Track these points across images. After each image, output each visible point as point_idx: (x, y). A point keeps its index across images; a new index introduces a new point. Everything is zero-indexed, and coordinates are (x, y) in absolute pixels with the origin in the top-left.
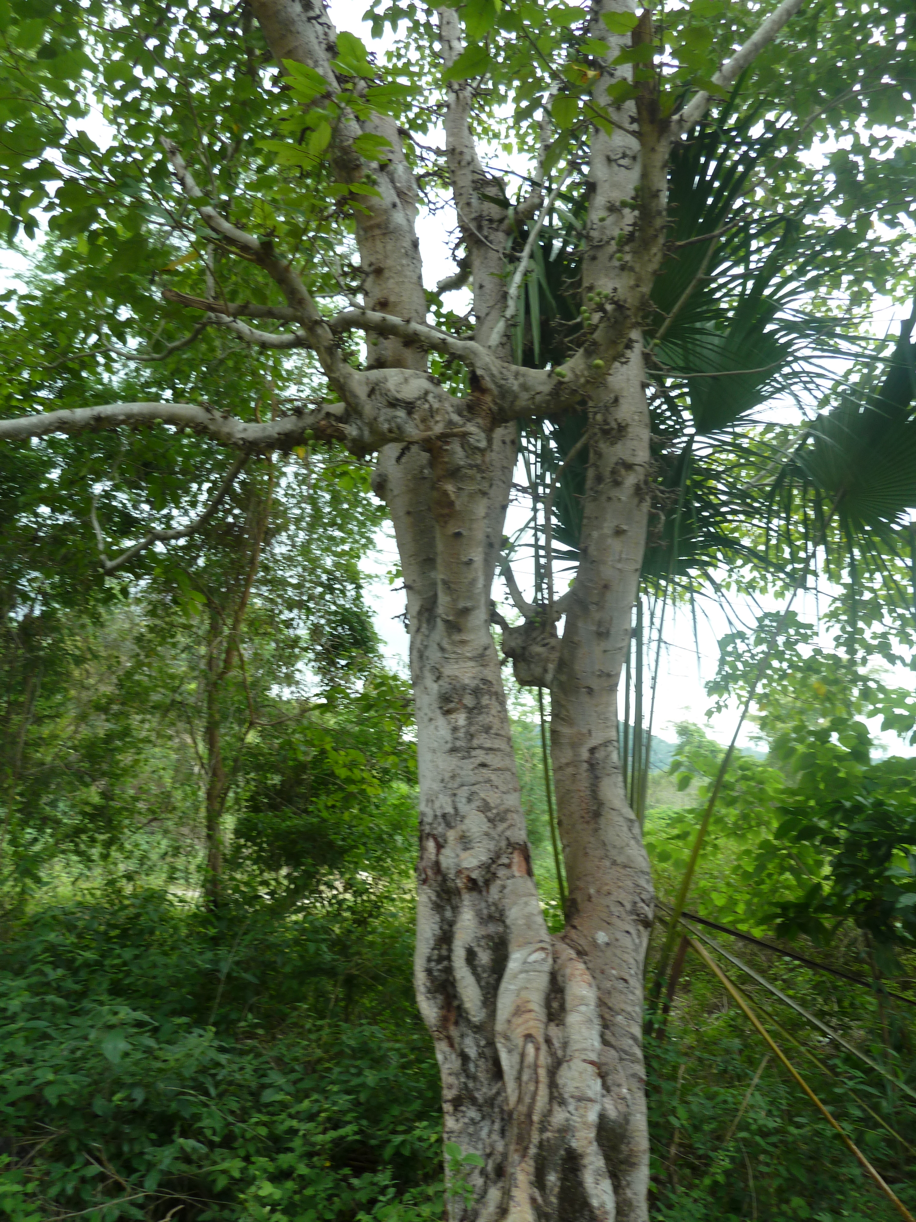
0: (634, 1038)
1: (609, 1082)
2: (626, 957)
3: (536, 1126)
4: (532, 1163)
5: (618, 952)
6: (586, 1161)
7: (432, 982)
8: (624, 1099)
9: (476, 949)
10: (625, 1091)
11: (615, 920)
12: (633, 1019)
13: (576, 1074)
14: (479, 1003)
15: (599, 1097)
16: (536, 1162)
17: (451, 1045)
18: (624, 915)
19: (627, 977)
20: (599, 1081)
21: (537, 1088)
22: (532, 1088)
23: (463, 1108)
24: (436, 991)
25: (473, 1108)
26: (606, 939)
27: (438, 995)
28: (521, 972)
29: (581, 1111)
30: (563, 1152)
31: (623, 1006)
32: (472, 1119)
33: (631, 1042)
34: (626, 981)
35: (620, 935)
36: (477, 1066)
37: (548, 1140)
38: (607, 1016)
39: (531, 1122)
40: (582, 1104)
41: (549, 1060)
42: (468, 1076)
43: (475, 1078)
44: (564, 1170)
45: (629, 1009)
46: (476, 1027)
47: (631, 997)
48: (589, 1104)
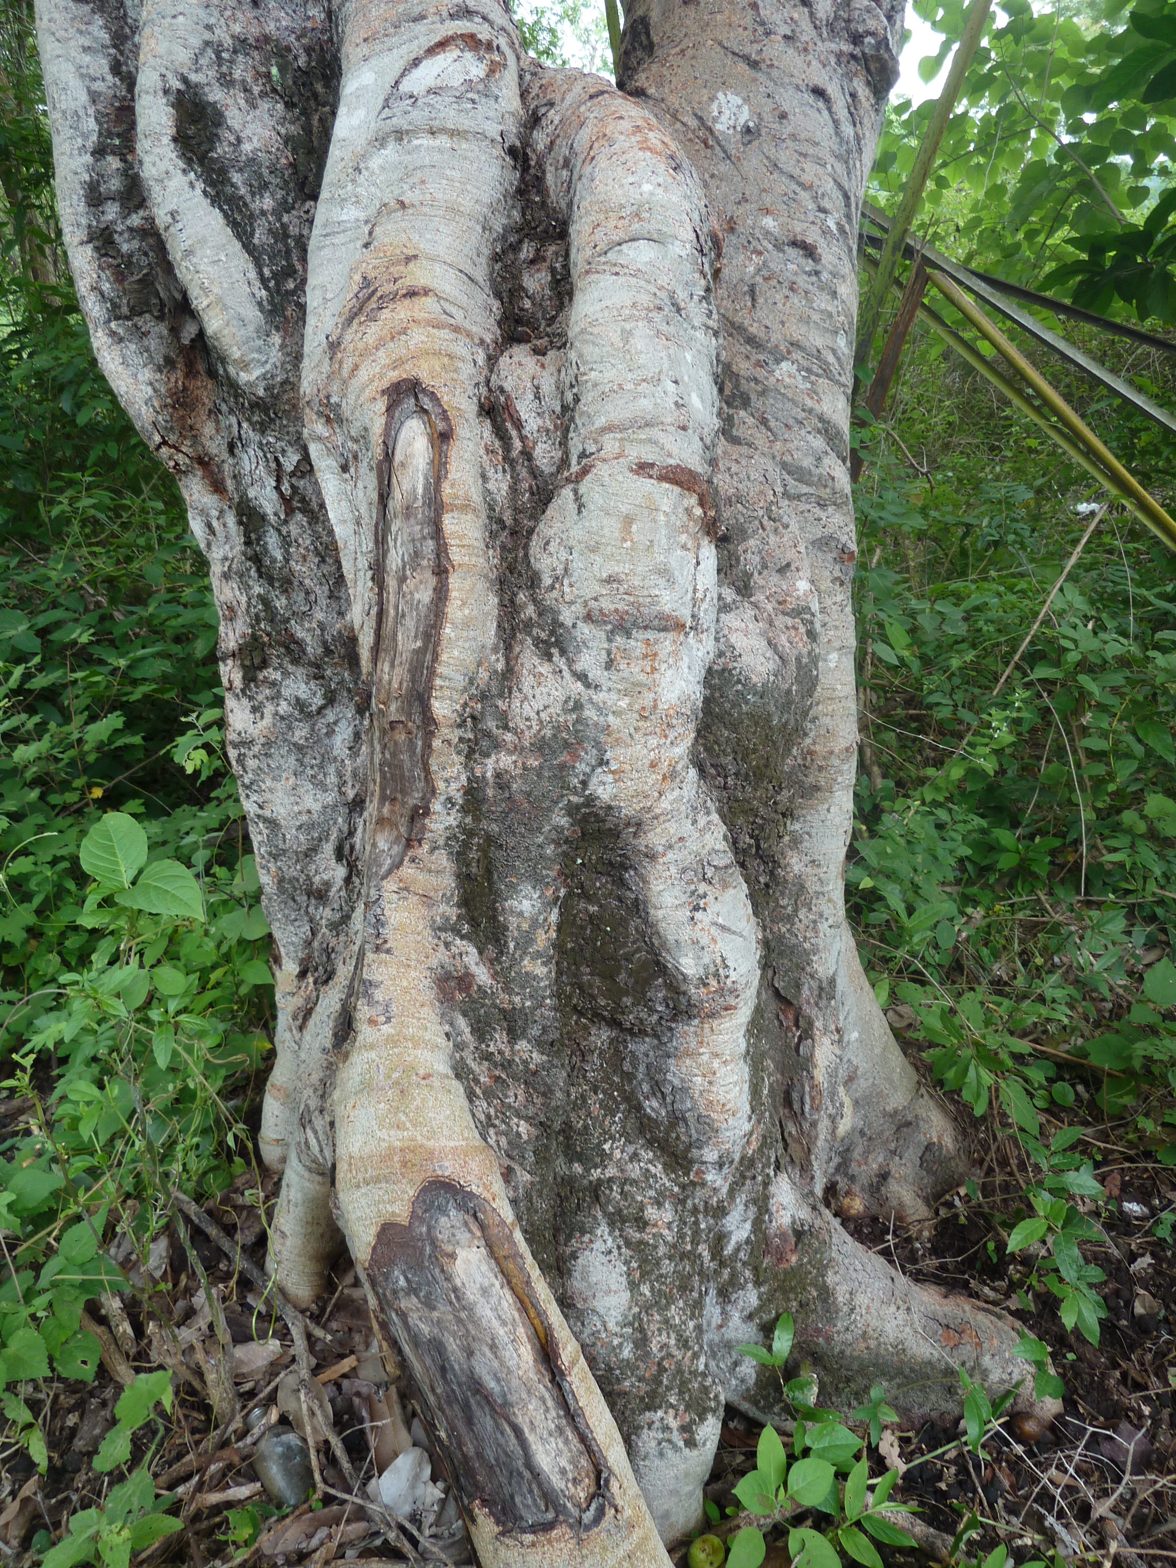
0: (828, 431)
1: (750, 560)
2: (810, 172)
3: (447, 733)
4: (443, 860)
5: (786, 158)
6: (654, 838)
7: (119, 277)
8: (800, 612)
9: (216, 95)
10: (803, 586)
11: (775, 49)
12: (827, 373)
13: (611, 528)
14: (253, 314)
15: (707, 614)
16: (460, 857)
17: (218, 487)
18: (807, 33)
19: (812, 237)
20: (709, 554)
21: (441, 594)
22: (425, 596)
23: (274, 675)
24: (135, 312)
25: (300, 672)
26: (745, 116)
27: (146, 322)
28: (380, 141)
29: (635, 670)
30: (561, 820)
31: (796, 331)
32: (300, 704)
33: (819, 443)
34: (809, 251)
35: (790, 100)
36: (286, 542)
37: (501, 780)
38: (743, 367)
39: (429, 722)
40: (636, 644)
41: (500, 484)
42: (265, 575)
43: (286, 583)
44: (567, 874)
45: (817, 340)
46: (257, 405)
47: (822, 302)
48: (666, 643)
